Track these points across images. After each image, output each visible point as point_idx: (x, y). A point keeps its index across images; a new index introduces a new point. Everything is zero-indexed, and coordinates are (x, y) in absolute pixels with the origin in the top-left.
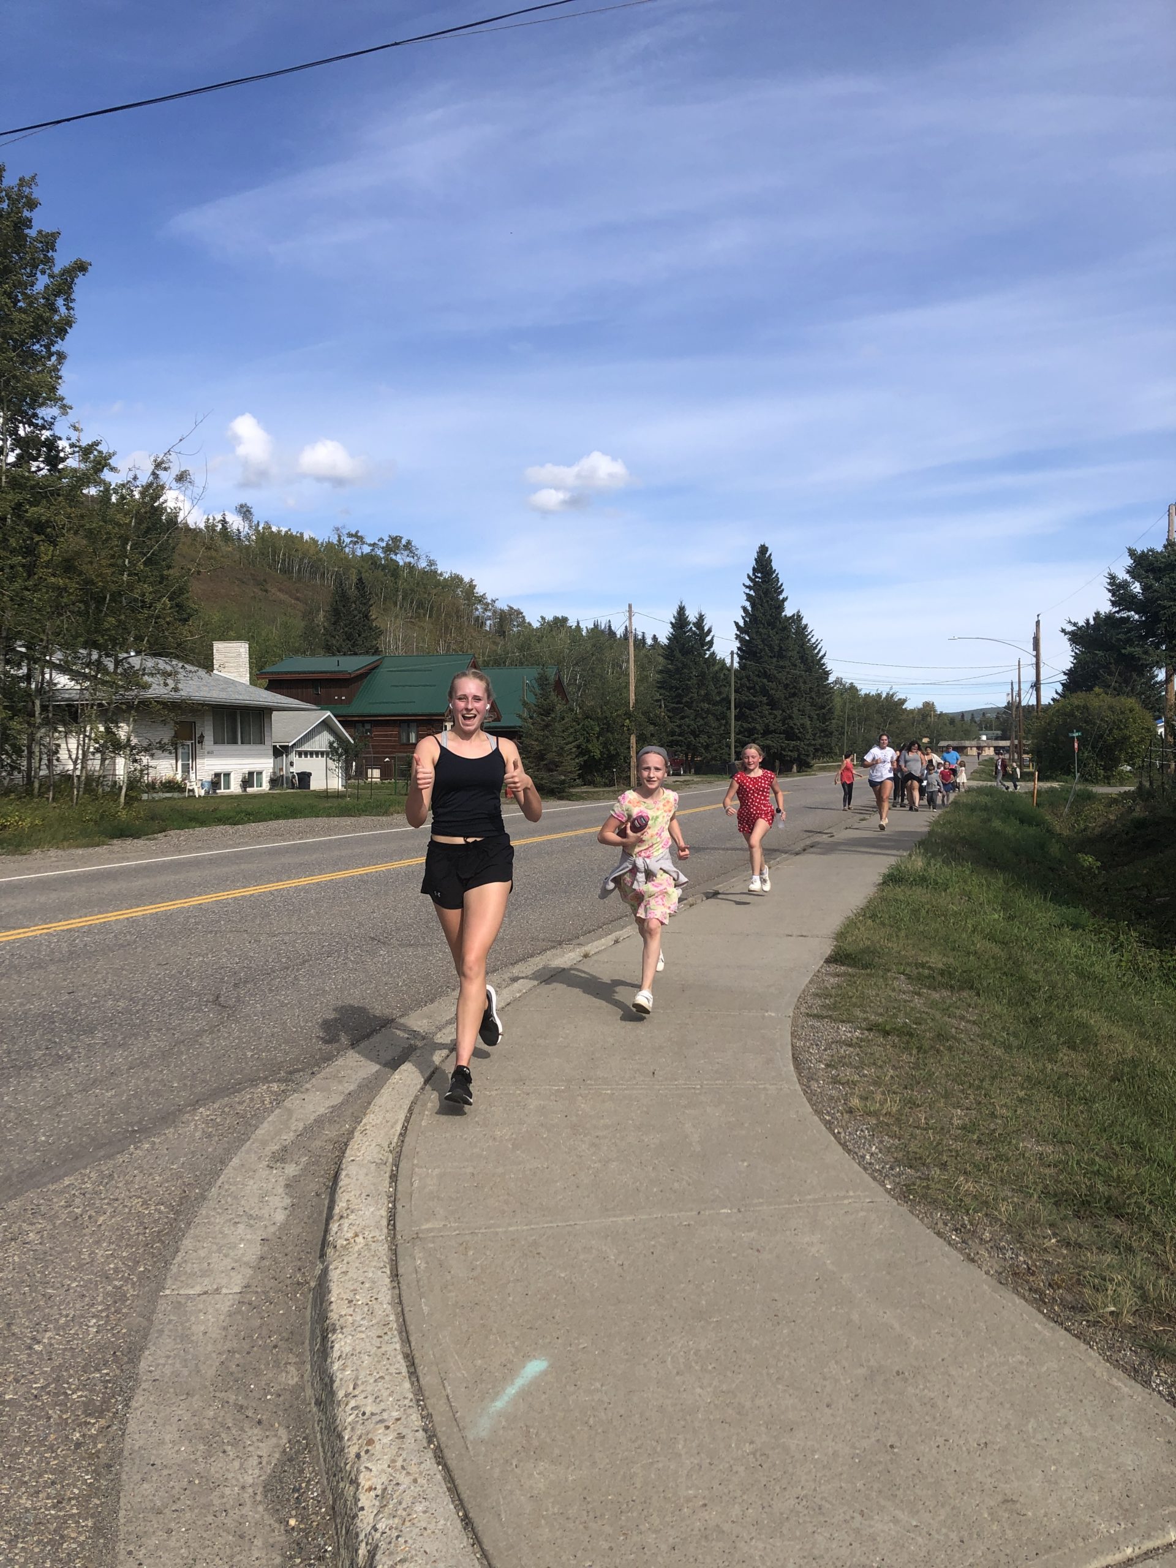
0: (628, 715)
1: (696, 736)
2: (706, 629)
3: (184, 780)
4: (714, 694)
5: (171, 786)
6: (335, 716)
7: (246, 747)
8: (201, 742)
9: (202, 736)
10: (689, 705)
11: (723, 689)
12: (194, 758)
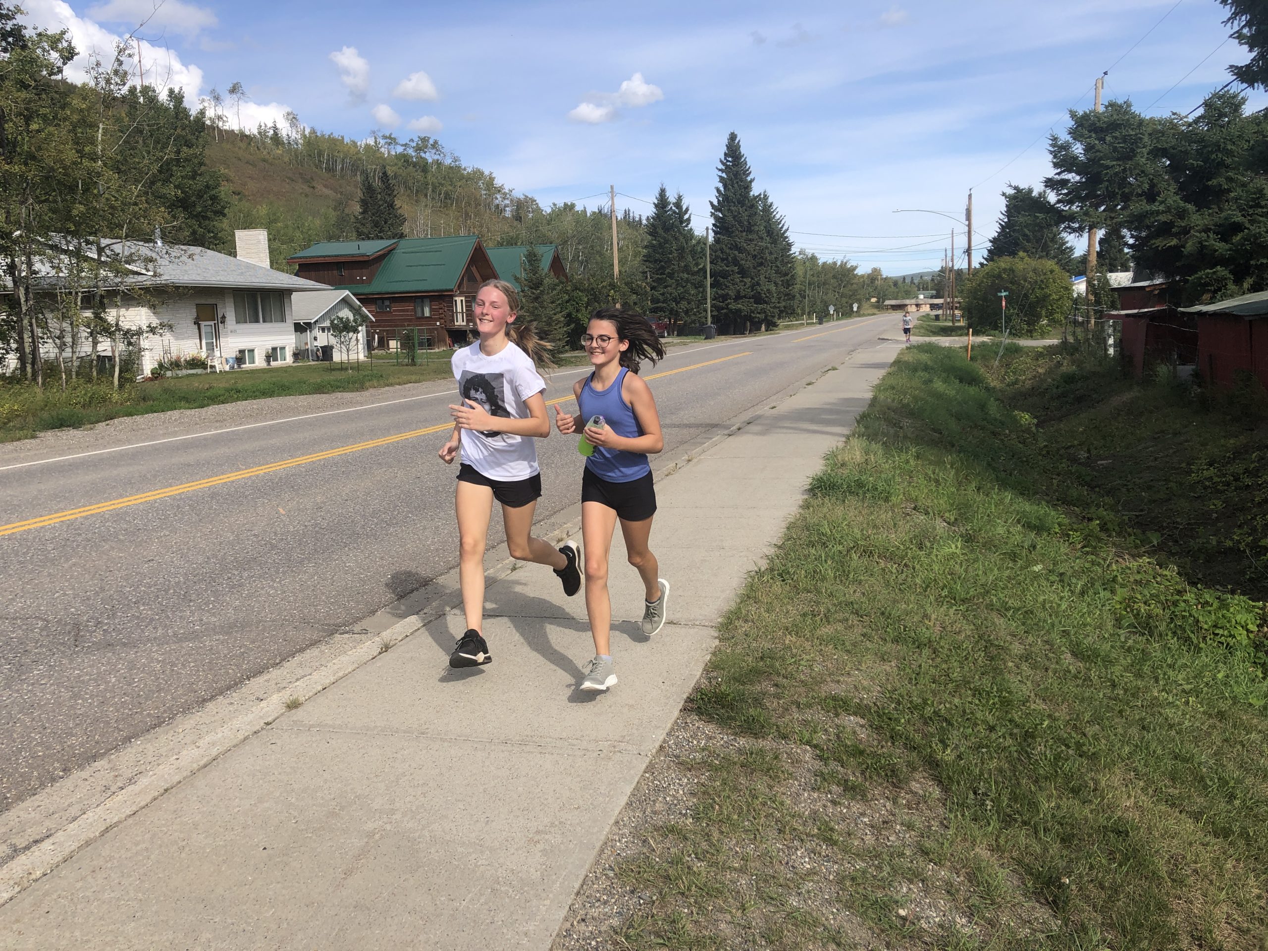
0: (613, 286)
1: (677, 303)
2: (684, 208)
3: (207, 357)
4: (692, 265)
5: (195, 363)
6: (354, 295)
7: (268, 325)
8: (223, 322)
9: (224, 317)
10: (671, 276)
11: (700, 261)
12: (218, 337)
